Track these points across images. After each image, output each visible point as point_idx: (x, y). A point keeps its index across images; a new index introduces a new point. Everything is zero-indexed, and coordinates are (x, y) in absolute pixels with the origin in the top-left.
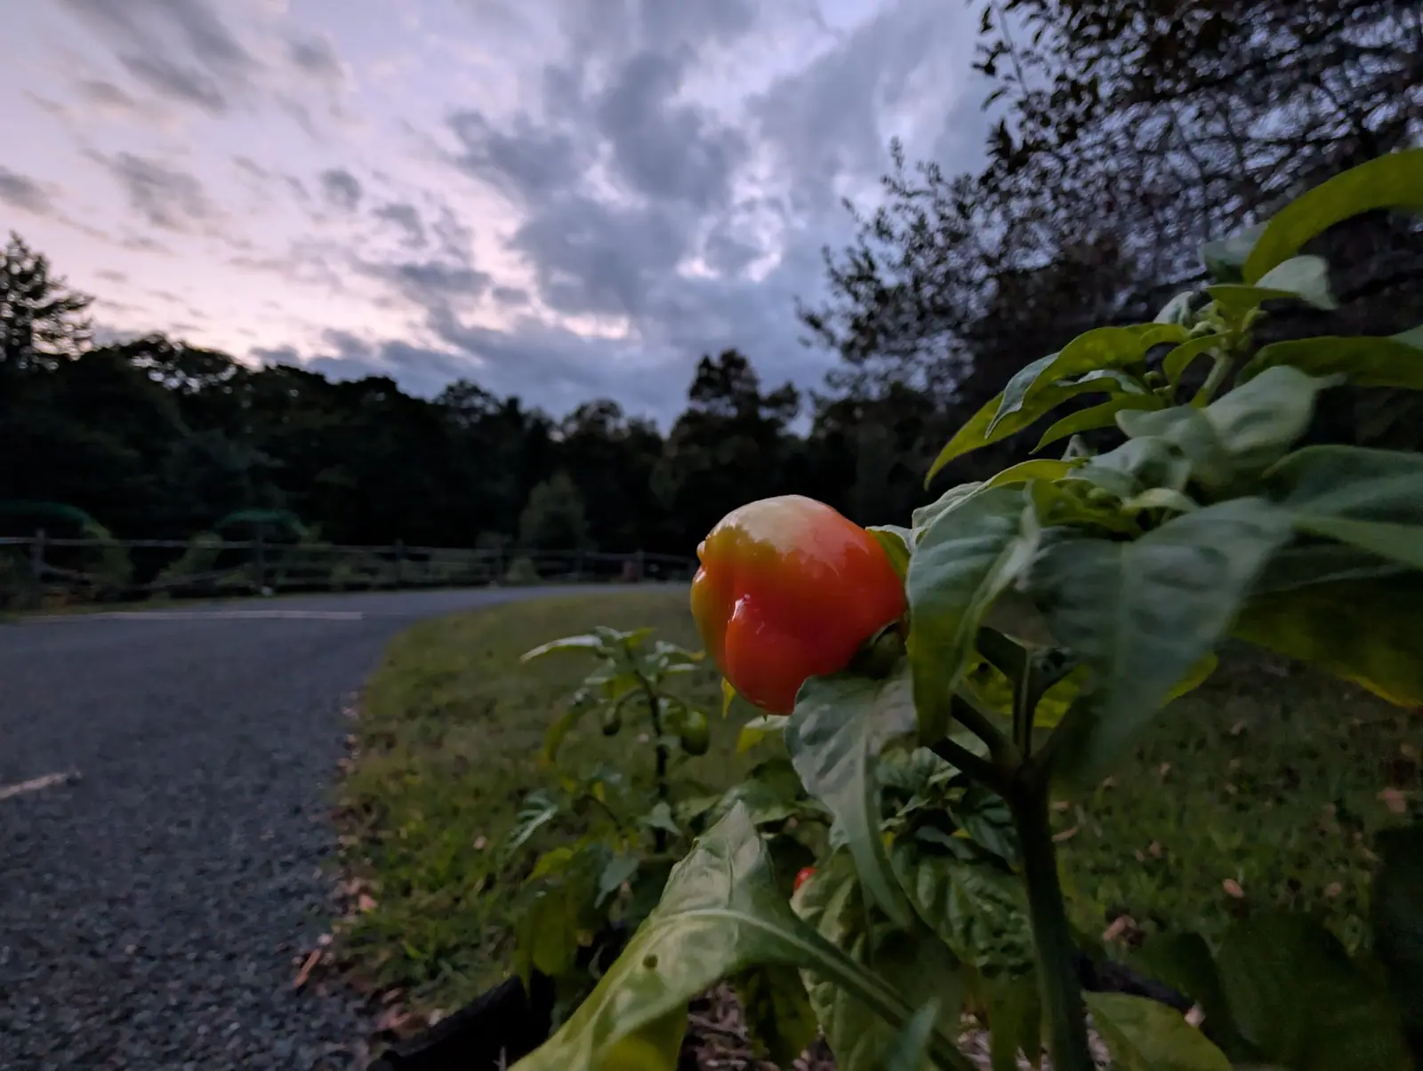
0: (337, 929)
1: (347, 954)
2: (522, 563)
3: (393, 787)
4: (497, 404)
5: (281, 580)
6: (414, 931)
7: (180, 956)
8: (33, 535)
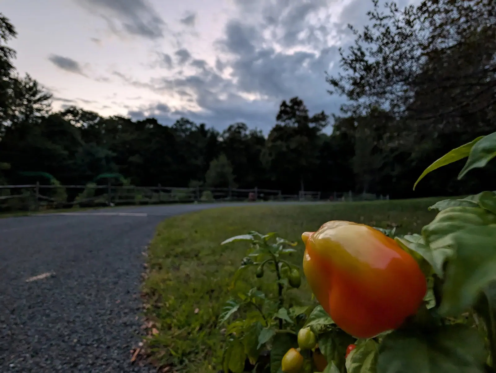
0: (145, 340)
1: (149, 351)
2: (207, 194)
3: (162, 286)
4: (196, 127)
5: (117, 201)
6: (173, 344)
7: (91, 345)
8: (35, 184)
